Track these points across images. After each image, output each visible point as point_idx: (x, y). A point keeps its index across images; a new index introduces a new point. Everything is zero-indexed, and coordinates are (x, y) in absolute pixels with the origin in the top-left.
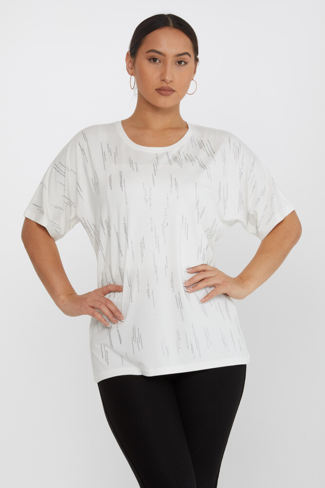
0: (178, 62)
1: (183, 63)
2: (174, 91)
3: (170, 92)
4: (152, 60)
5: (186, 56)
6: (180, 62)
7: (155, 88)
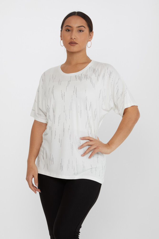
0: (80, 30)
1: (82, 31)
2: (77, 44)
3: (75, 44)
4: (67, 30)
5: (83, 28)
6: (80, 31)
7: (68, 43)
